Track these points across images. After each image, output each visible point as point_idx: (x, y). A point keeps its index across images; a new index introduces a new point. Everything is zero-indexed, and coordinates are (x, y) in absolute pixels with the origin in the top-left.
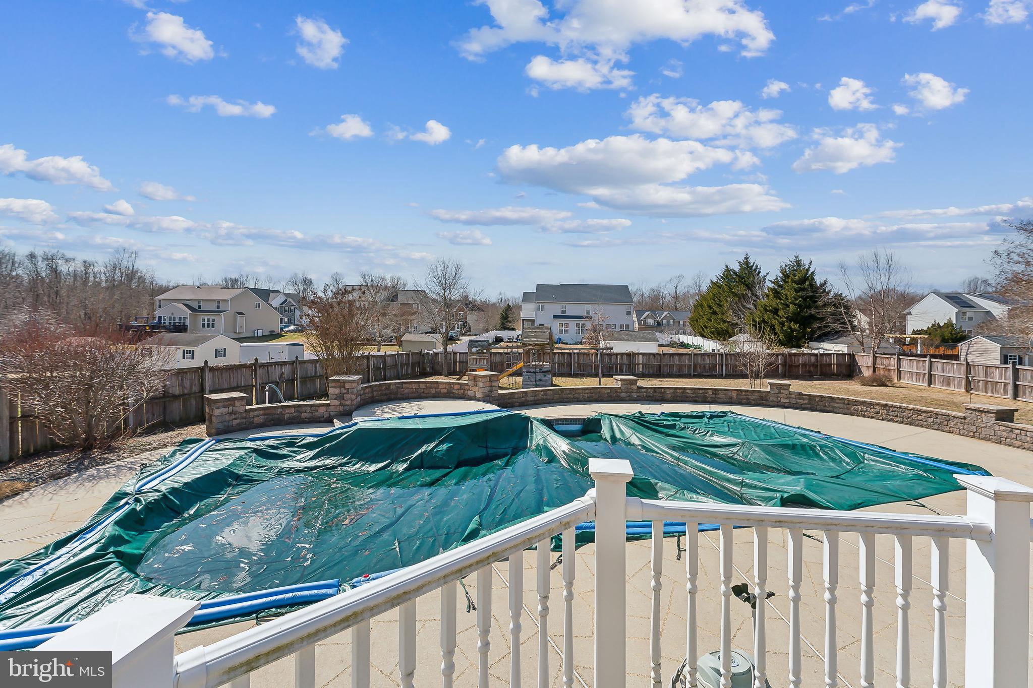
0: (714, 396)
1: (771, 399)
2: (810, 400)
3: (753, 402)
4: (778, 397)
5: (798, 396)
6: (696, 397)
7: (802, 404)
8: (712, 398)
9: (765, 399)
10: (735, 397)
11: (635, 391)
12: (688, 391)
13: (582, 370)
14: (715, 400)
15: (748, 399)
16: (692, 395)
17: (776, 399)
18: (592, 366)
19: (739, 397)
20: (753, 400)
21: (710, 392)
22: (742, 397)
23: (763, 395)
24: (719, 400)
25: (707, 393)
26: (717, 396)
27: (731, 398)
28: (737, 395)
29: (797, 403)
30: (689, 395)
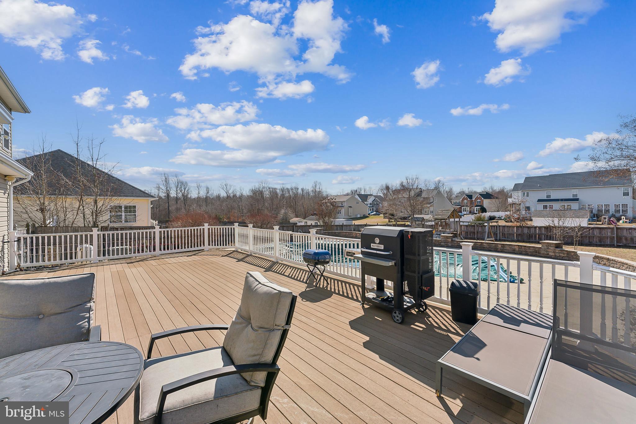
0: (502, 248)
1: (542, 252)
2: (567, 254)
3: (530, 253)
4: (547, 251)
5: (560, 252)
6: (490, 248)
7: (563, 257)
8: (501, 249)
9: (538, 252)
10: (517, 249)
11: (450, 242)
12: (484, 244)
13: (506, 237)
14: (503, 251)
15: (526, 251)
16: (487, 247)
17: (546, 253)
18: (514, 235)
19: (520, 250)
20: (530, 252)
21: (500, 246)
22: (522, 250)
23: (537, 249)
24: (506, 251)
25: (497, 246)
26: (504, 248)
27: (514, 250)
28: (519, 248)
29: (560, 256)
30: (485, 246)
